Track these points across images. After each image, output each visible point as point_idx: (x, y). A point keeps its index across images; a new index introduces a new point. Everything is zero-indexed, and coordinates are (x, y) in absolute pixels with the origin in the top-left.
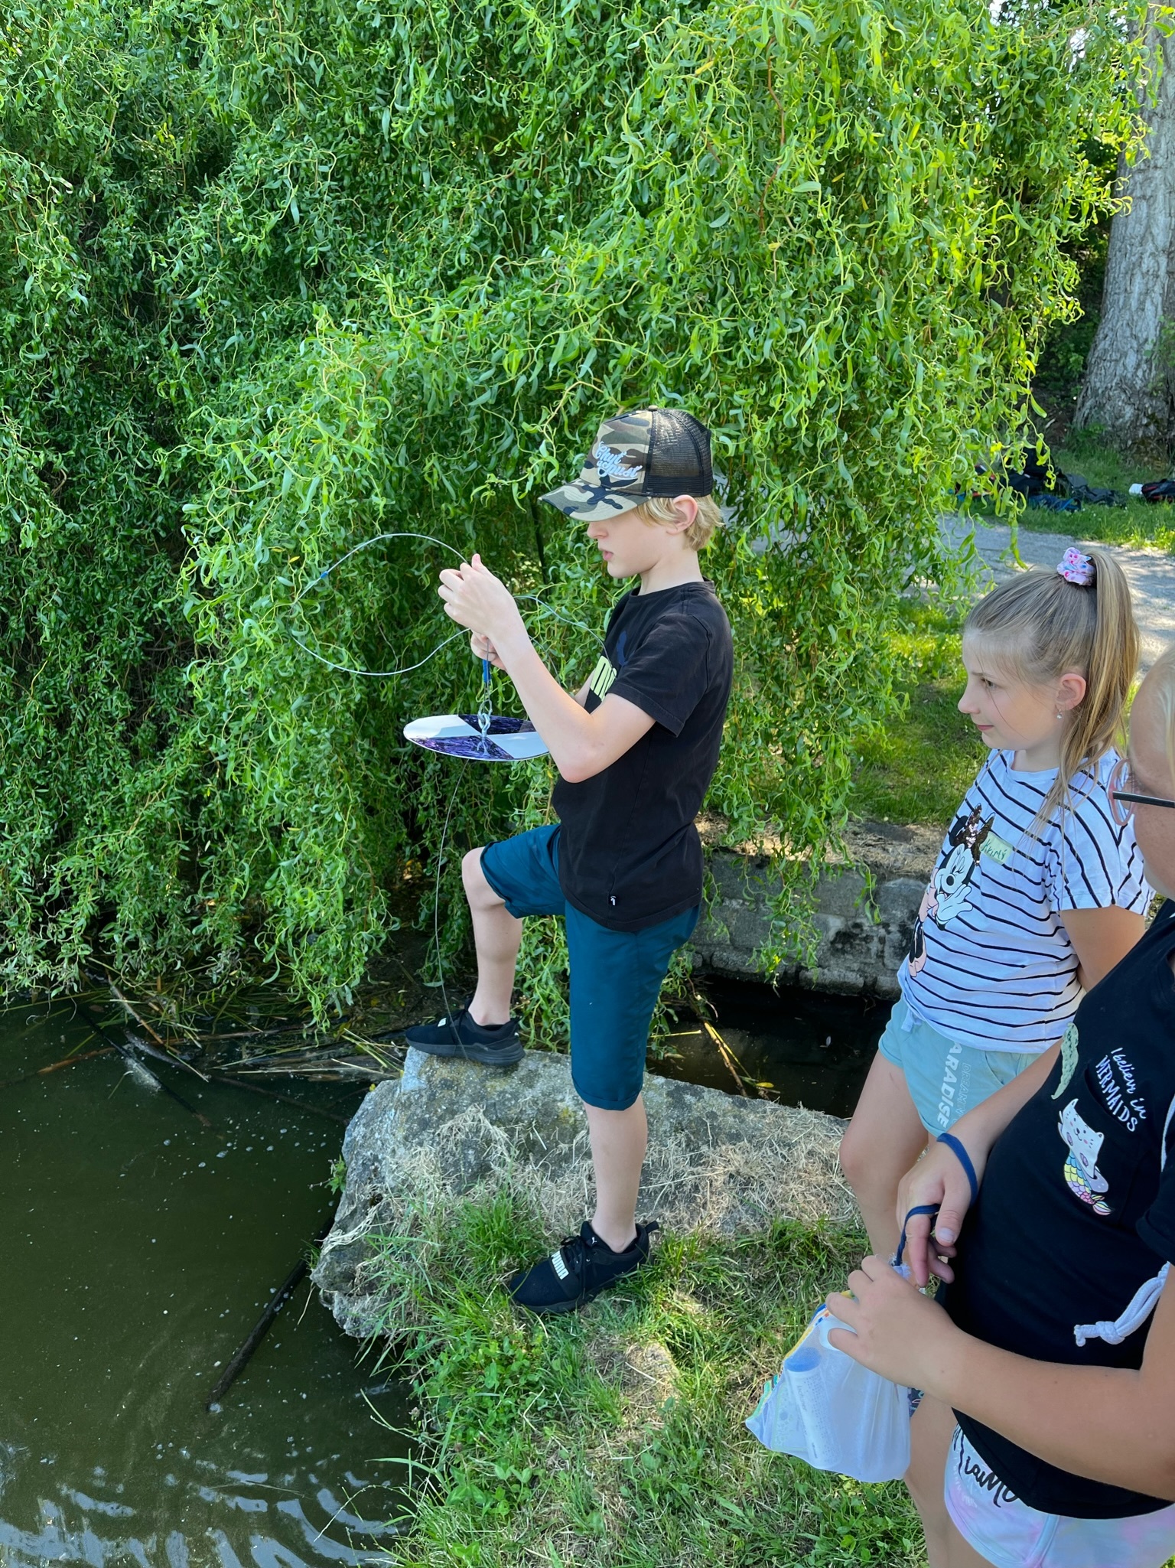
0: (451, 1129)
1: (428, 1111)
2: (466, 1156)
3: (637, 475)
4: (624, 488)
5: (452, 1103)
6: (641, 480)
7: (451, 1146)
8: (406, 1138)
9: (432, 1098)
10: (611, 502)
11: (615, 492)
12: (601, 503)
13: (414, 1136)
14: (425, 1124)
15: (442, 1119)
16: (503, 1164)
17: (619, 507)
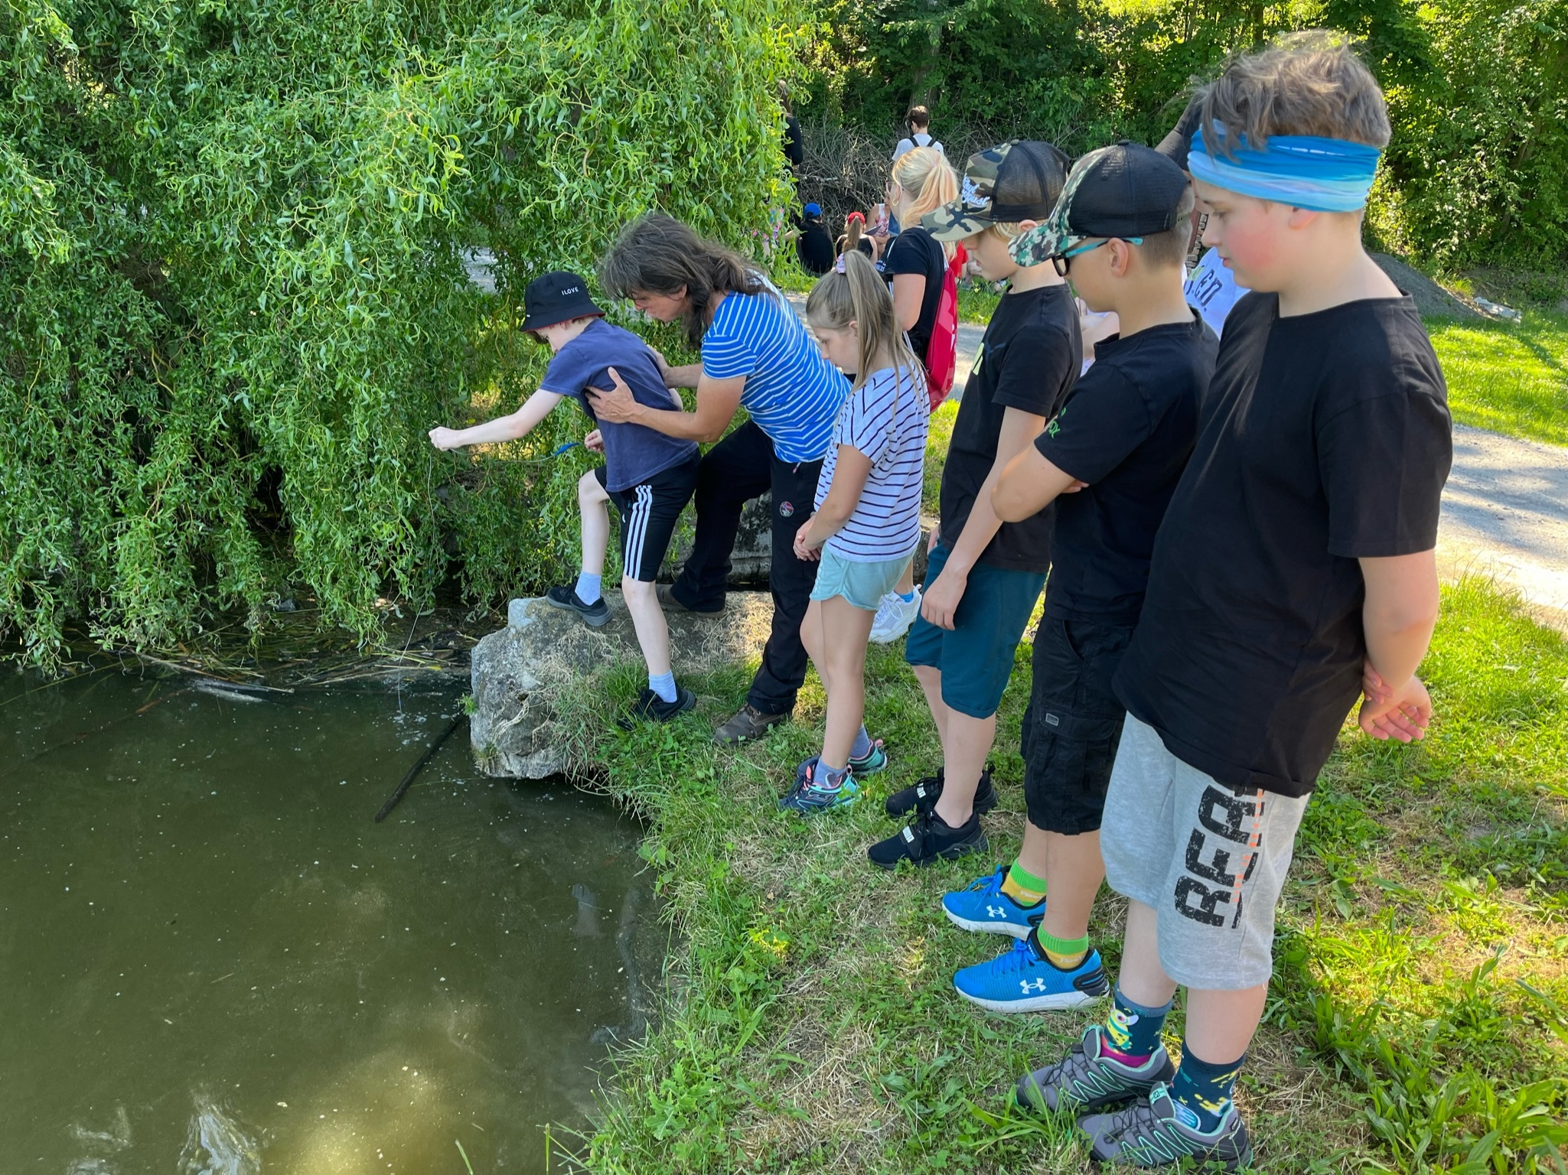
0: (567, 640)
1: (545, 633)
2: (583, 653)
3: (985, 203)
4: (976, 214)
5: (561, 625)
6: (989, 209)
7: (570, 649)
8: (535, 653)
9: (546, 625)
10: (964, 226)
11: (970, 217)
12: (957, 225)
13: (541, 651)
14: (547, 642)
15: (557, 636)
16: (609, 652)
17: (968, 230)
